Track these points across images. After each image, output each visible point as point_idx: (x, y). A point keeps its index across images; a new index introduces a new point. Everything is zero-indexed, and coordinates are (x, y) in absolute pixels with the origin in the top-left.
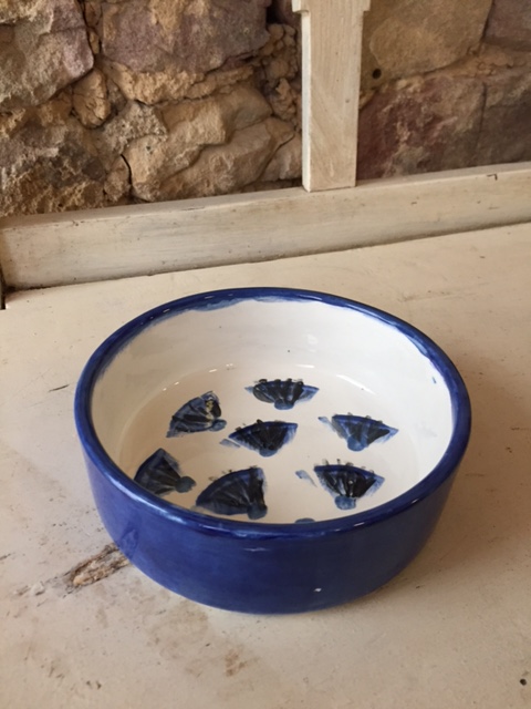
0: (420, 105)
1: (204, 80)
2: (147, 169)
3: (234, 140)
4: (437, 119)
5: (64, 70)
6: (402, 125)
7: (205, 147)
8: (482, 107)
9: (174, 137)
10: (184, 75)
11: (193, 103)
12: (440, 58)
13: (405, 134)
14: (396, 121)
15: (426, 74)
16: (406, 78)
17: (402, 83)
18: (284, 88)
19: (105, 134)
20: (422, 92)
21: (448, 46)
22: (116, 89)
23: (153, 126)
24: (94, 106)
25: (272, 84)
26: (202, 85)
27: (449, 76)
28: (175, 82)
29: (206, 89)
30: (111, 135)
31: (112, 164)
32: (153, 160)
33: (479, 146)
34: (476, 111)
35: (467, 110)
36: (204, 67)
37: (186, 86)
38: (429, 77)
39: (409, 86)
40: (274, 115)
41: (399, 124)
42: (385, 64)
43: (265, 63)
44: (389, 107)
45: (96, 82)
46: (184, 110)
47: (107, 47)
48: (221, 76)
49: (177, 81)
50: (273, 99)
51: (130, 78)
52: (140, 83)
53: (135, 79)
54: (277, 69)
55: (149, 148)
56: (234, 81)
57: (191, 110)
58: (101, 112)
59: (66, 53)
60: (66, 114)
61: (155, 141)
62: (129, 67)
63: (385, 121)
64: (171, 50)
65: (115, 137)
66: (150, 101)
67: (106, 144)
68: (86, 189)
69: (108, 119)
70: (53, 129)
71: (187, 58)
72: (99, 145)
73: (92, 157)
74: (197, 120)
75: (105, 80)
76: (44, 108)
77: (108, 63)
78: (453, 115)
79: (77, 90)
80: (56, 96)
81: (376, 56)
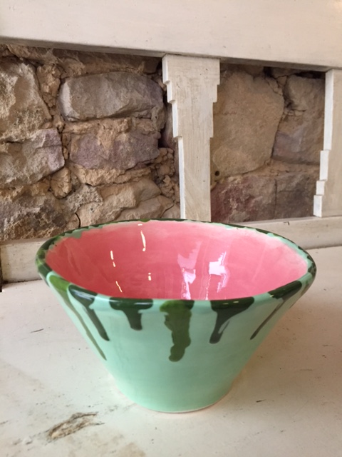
0: (242, 190)
1: (124, 174)
2: (90, 220)
3: (140, 206)
4: (252, 197)
5: (48, 167)
6: (233, 200)
7: (124, 209)
8: (276, 192)
9: (107, 203)
10: (114, 171)
11: (118, 186)
12: (250, 166)
13: (235, 205)
14: (229, 198)
15: (244, 174)
16: (233, 176)
17: (231, 179)
18: (167, 180)
19: (67, 201)
20: (242, 183)
21: (254, 160)
22: (75, 178)
23: (95, 197)
24: (63, 186)
25: (161, 179)
26: (124, 176)
27: (256, 175)
28: (108, 174)
29: (125, 178)
30: (71, 202)
31: (70, 218)
32: (94, 215)
33: (276, 212)
34: (272, 193)
35: (268, 193)
36: (125, 167)
37: (115, 177)
38: (245, 176)
39: (235, 180)
40: (162, 194)
41: (231, 200)
42: (221, 169)
43: (157, 167)
44: (225, 191)
45: (65, 173)
46: (112, 190)
47: (73, 156)
48: (134, 172)
49: (110, 174)
50: (162, 185)
51: (84, 172)
52: (90, 174)
53: (87, 172)
54: (164, 170)
55: (92, 209)
56: (141, 175)
57: (117, 189)
58: (66, 190)
59: (50, 158)
60: (46, 190)
61: (96, 205)
62: (84, 167)
63: (224, 198)
64: (108, 158)
65: (72, 203)
66: (94, 184)
67: (67, 207)
68: (53, 231)
69: (70, 193)
70: (38, 198)
71: (116, 162)
72: (63, 207)
73: (59, 213)
74: (120, 194)
75: (70, 172)
76: (34, 186)
77: (72, 164)
78: (260, 195)
79: (54, 178)
80: (42, 180)
81: (217, 164)
